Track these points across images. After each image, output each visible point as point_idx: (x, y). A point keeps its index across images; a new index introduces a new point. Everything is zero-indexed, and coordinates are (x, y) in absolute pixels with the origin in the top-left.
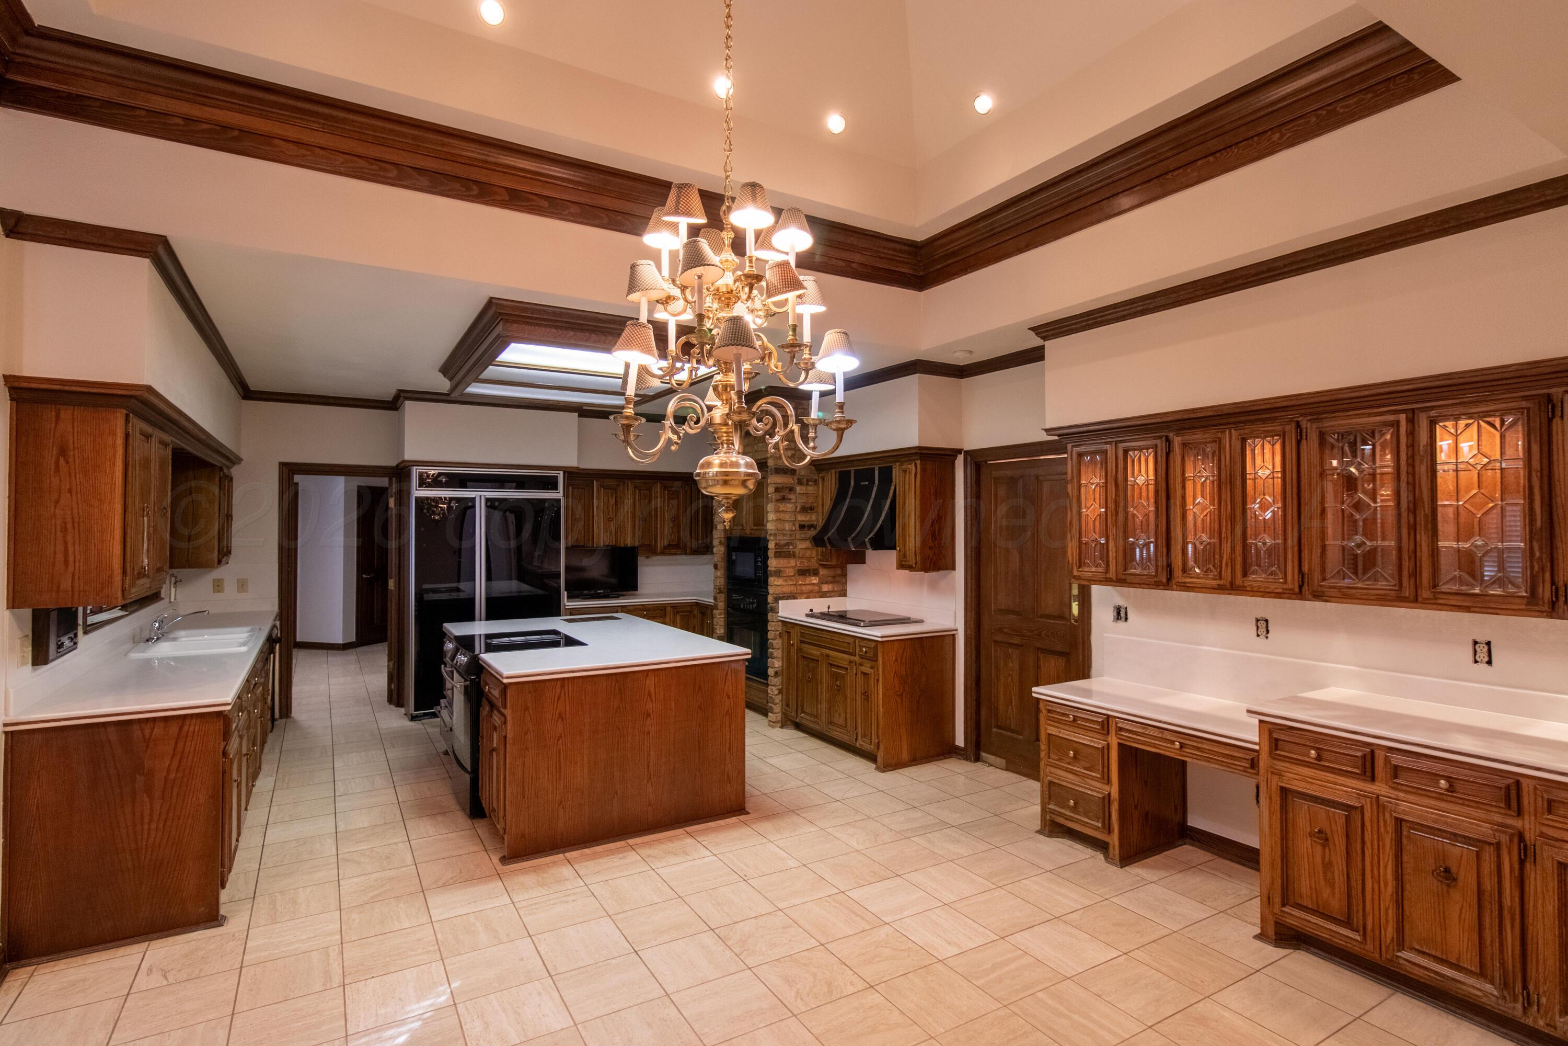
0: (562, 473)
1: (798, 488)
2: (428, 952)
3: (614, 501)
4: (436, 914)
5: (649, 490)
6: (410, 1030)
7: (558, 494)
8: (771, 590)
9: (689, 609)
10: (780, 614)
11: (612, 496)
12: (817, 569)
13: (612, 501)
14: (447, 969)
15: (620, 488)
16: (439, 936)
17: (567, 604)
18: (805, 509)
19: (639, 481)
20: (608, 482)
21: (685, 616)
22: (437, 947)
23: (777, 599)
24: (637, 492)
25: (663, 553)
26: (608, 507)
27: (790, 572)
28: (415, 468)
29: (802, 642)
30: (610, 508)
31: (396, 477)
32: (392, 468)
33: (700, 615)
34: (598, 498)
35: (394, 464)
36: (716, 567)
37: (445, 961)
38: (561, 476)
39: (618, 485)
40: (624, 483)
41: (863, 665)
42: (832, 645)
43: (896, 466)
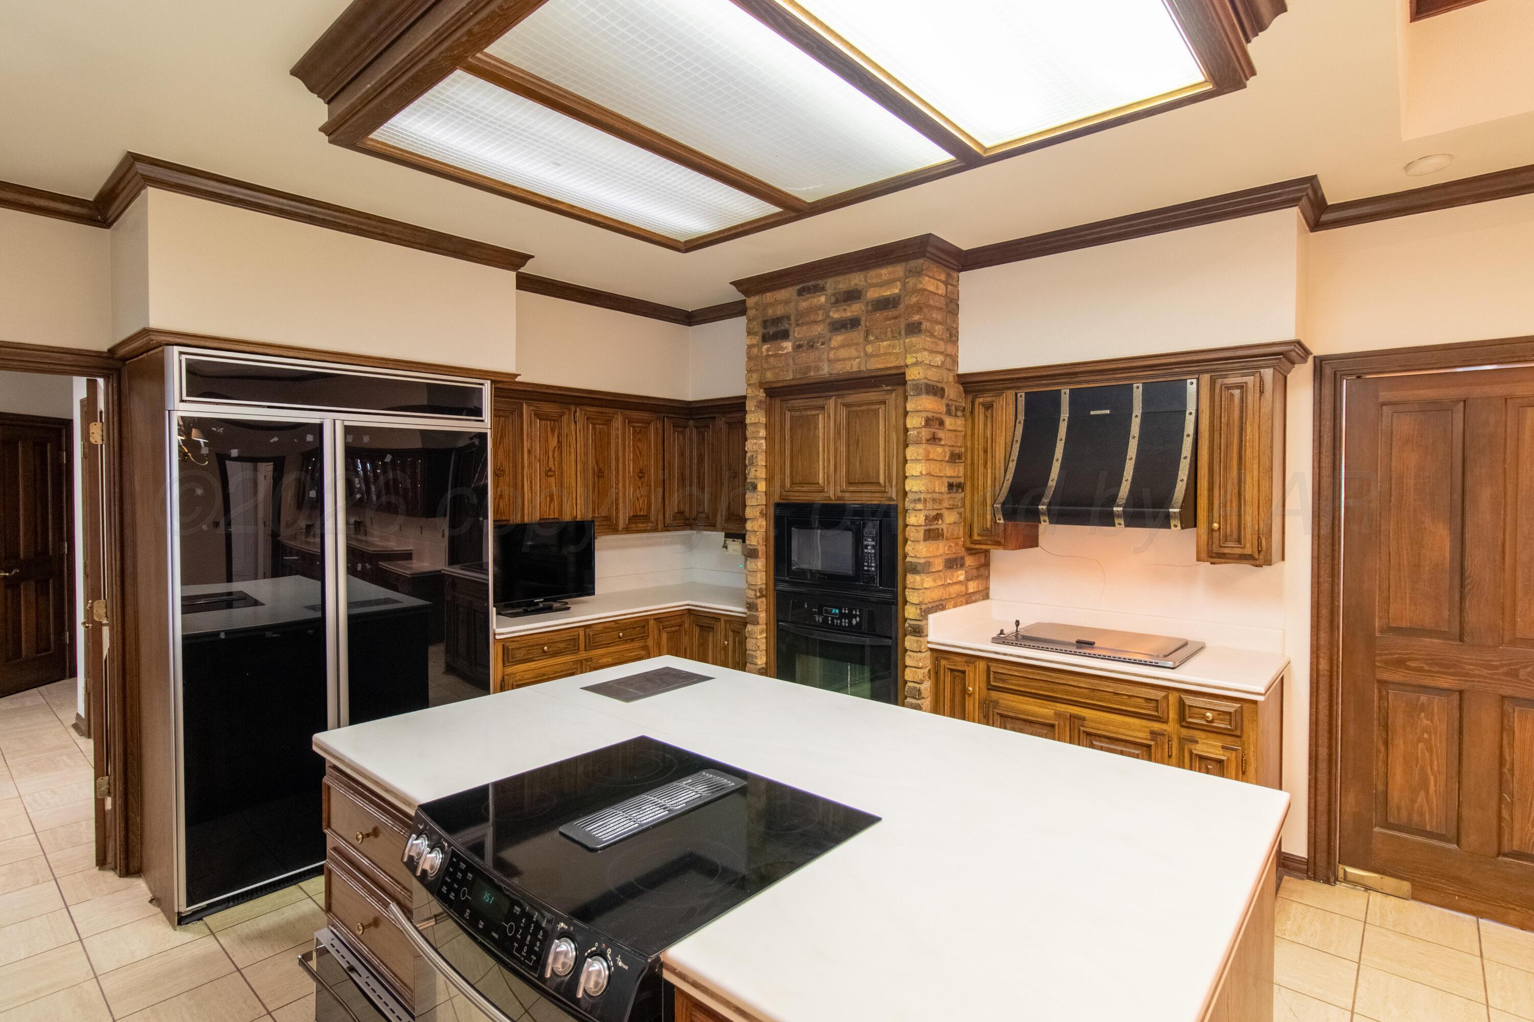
0: (488, 384)
1: (949, 422)
3: (556, 440)
5: (608, 423)
7: (485, 424)
8: (912, 597)
9: (678, 621)
10: (930, 638)
11: (553, 431)
12: (962, 558)
13: (554, 442)
15: (565, 418)
17: (498, 631)
18: (955, 458)
19: (592, 409)
20: (548, 408)
21: (674, 632)
23: (925, 613)
24: (591, 426)
25: (627, 530)
26: (547, 452)
27: (939, 564)
28: (177, 349)
29: (991, 688)
30: (551, 454)
31: (106, 378)
32: (98, 355)
33: (696, 630)
34: (530, 436)
35: (104, 347)
36: (751, 554)
38: (487, 389)
39: (563, 414)
40: (569, 410)
41: (1197, 742)
42: (1092, 700)
43: (1198, 379)
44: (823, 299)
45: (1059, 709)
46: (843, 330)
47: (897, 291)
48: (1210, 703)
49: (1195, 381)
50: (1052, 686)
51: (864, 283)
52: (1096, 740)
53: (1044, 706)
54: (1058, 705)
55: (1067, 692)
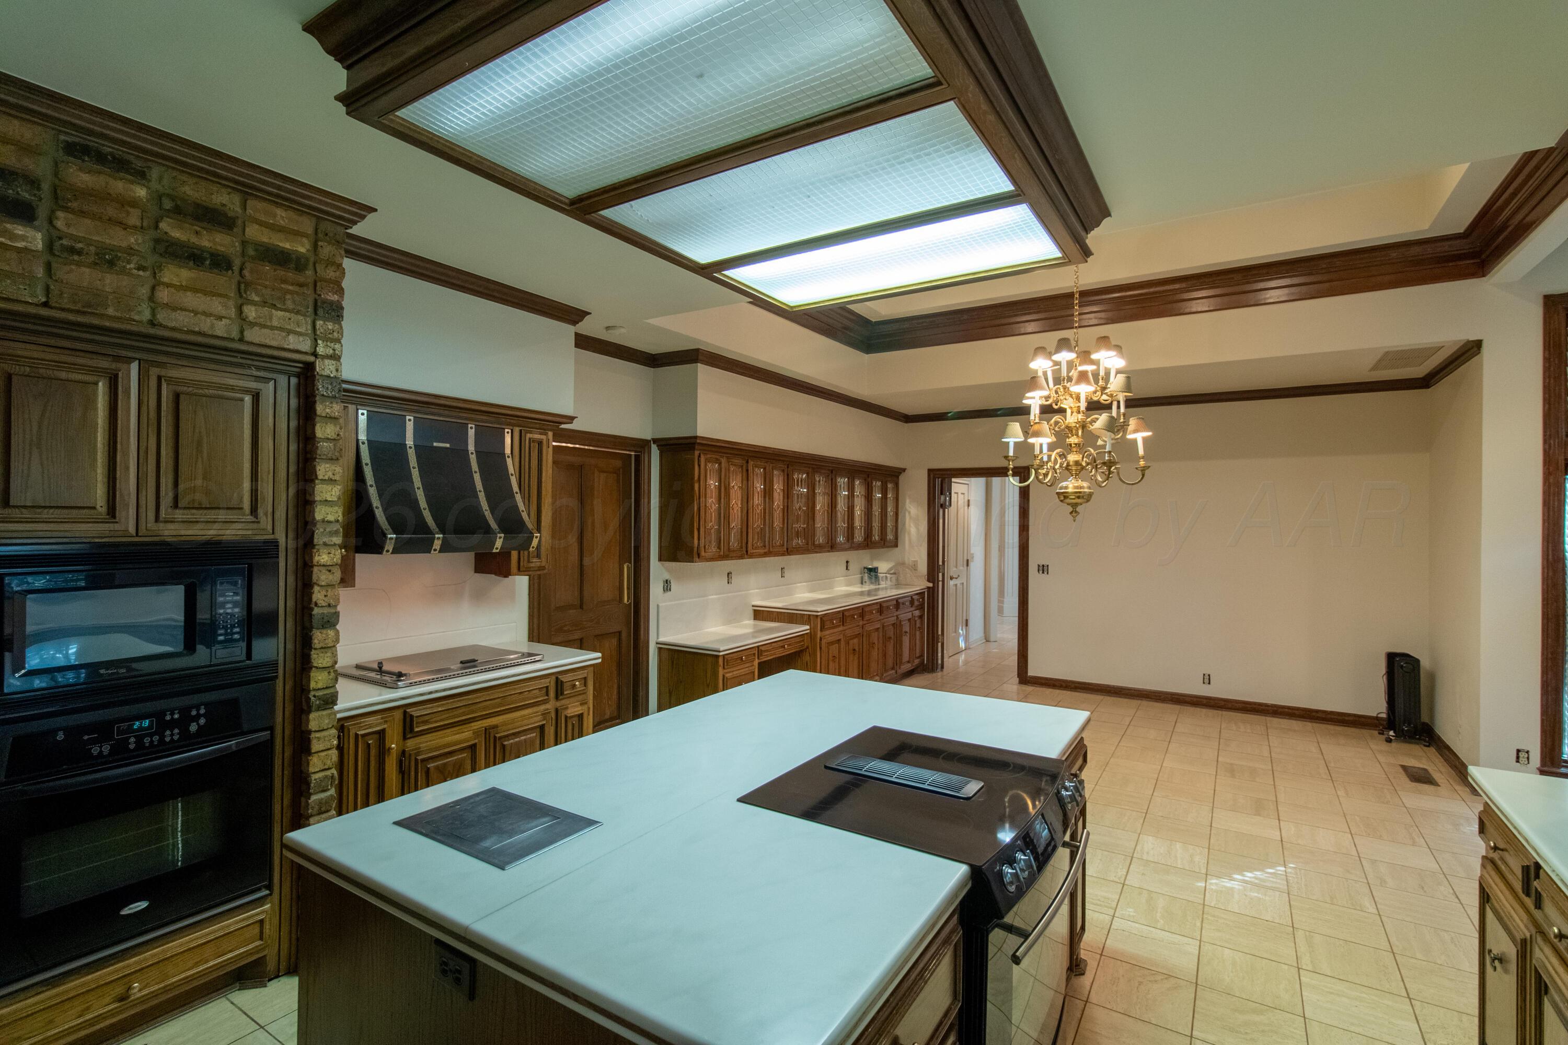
2: (1214, 916)
4: (1192, 948)
6: (1243, 875)
8: (322, 659)
10: (339, 707)
14: (1203, 896)
16: (1199, 924)
22: (1205, 916)
29: (410, 736)
37: (1202, 902)
41: (567, 708)
42: (504, 706)
43: (512, 430)
44: (141, 192)
45: (475, 728)
46: (191, 263)
47: (302, 250)
48: (574, 675)
49: (510, 431)
50: (473, 707)
51: (239, 210)
52: (505, 741)
53: (461, 731)
54: (472, 724)
55: (484, 708)
